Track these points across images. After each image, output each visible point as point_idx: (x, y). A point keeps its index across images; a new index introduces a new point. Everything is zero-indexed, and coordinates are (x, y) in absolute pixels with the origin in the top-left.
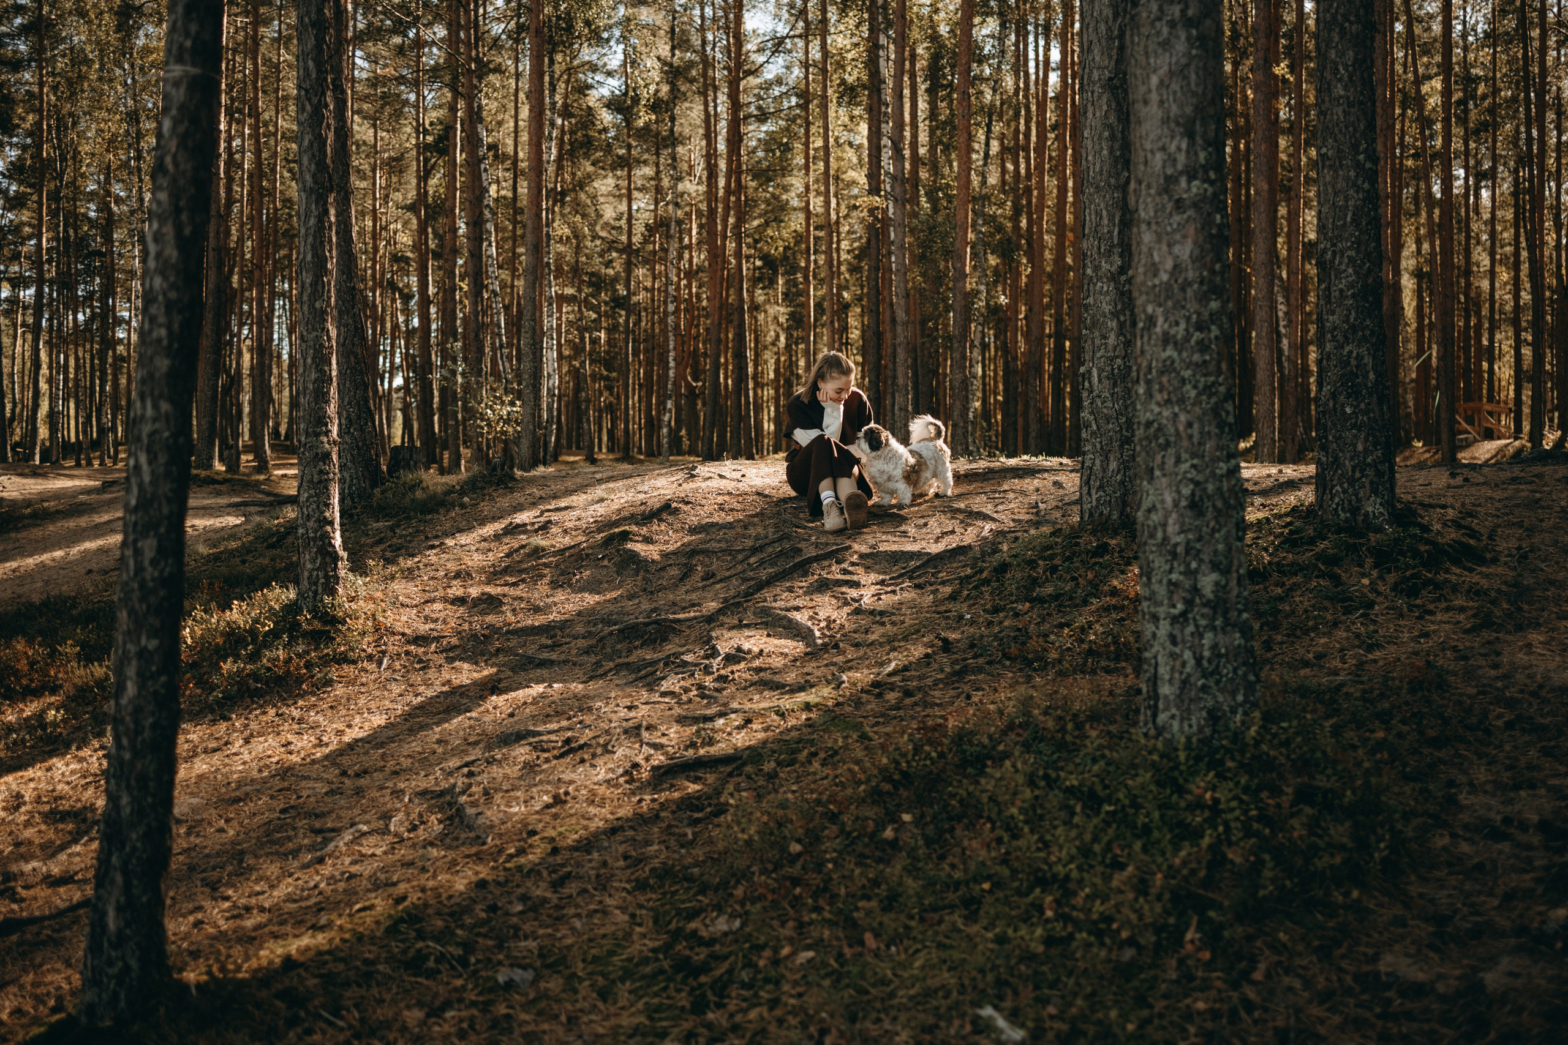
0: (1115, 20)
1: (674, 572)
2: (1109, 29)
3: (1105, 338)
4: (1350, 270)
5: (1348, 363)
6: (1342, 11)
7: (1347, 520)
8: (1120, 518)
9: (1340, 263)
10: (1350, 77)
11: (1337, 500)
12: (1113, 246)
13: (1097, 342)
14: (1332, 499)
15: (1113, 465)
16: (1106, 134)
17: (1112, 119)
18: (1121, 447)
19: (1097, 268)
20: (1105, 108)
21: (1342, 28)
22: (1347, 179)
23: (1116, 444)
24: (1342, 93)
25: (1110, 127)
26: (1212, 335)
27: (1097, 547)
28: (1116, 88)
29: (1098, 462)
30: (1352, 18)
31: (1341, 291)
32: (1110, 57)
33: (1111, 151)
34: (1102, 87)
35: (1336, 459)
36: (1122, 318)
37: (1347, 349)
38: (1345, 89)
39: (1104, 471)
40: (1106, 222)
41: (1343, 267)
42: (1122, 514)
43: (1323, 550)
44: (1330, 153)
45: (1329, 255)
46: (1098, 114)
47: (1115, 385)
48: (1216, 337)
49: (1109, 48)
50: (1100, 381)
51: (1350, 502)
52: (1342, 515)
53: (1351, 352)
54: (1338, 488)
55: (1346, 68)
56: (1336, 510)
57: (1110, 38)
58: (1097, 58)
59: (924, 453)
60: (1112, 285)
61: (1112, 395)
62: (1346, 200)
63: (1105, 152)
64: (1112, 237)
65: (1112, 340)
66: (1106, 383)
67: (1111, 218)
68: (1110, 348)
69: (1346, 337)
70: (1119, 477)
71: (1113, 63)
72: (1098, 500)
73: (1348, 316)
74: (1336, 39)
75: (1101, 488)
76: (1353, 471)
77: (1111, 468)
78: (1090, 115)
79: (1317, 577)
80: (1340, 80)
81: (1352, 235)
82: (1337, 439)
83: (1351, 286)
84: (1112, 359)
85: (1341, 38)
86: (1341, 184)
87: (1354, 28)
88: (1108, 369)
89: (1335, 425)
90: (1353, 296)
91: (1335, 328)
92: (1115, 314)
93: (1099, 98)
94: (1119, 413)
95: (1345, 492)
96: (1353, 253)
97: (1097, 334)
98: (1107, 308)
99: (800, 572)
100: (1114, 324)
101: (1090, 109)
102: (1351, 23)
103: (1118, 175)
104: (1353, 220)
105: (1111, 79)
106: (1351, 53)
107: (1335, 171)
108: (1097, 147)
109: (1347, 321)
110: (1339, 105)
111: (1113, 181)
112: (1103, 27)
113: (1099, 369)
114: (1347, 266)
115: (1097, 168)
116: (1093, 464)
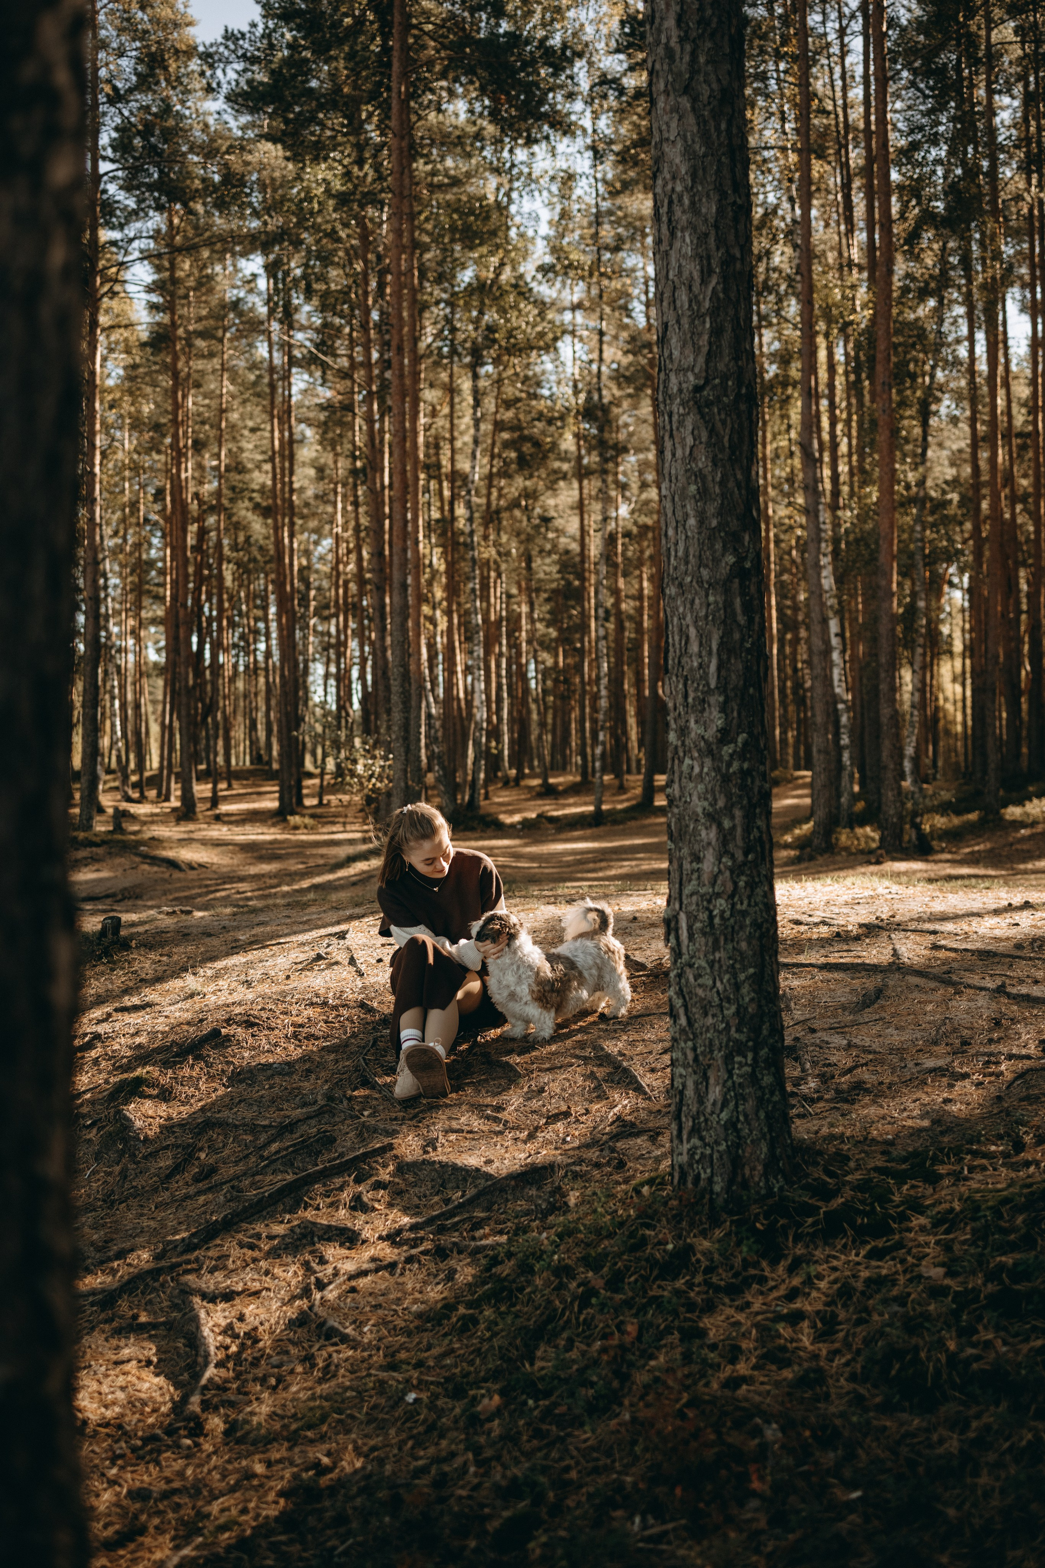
0: (704, 282)
1: (165, 1162)
2: (694, 299)
3: (697, 859)
8: (728, 1189)
12: (709, 692)
13: (687, 866)
15: (715, 1093)
16: (693, 488)
17: (703, 462)
18: (728, 1059)
19: (683, 731)
20: (690, 441)
23: (718, 1055)
25: (700, 476)
28: (709, 404)
29: (690, 1084)
32: (697, 350)
33: (702, 520)
34: (683, 404)
36: (727, 824)
39: (701, 1100)
40: (694, 648)
42: (731, 1182)
46: (679, 453)
47: (716, 947)
49: (694, 333)
50: (691, 937)
57: (697, 316)
58: (676, 353)
60: (708, 762)
61: (711, 964)
63: (692, 522)
64: (706, 675)
65: (709, 864)
66: (700, 940)
67: (704, 639)
68: (706, 878)
70: (724, 1116)
71: (701, 360)
72: (691, 1152)
75: (695, 1131)
77: (711, 1097)
88: (702, 916)
92: (713, 817)
93: (681, 423)
94: (724, 999)
97: (685, 851)
98: (699, 805)
100: (713, 834)
103: (716, 561)
105: (697, 389)
108: (679, 514)
111: (705, 573)
112: (683, 297)
113: (689, 915)
115: (680, 554)
116: (684, 1085)
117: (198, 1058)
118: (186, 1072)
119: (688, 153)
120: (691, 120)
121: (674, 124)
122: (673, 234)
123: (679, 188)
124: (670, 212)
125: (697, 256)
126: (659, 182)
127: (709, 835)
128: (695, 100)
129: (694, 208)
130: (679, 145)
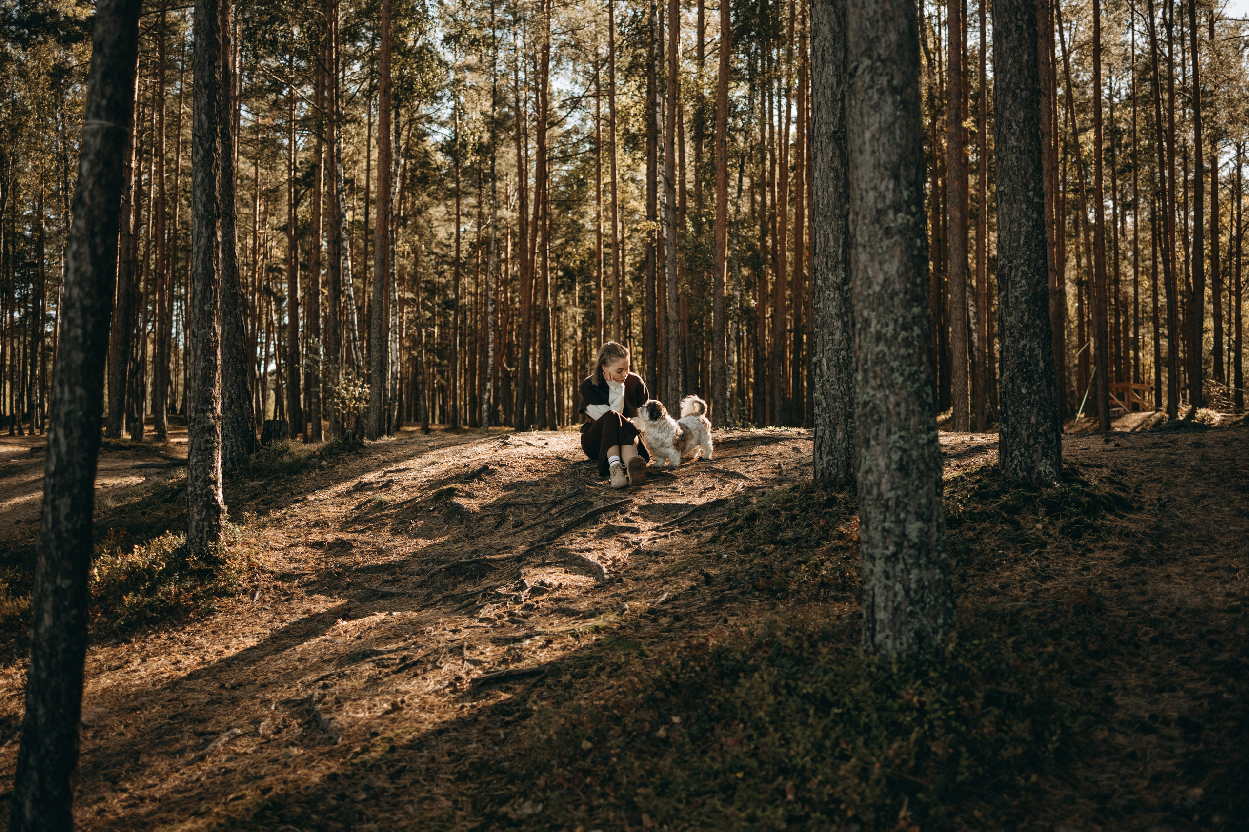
0: (838, 86)
1: (491, 521)
2: (834, 94)
3: (832, 334)
4: (1023, 282)
5: (1023, 354)
6: (1014, 80)
7: (1024, 478)
8: (845, 476)
9: (1016, 276)
10: (1021, 131)
11: (1016, 462)
12: (837, 262)
13: (826, 338)
14: (1012, 461)
15: (840, 435)
16: (832, 175)
17: (837, 163)
18: (846, 420)
19: (825, 280)
20: (831, 154)
21: (1015, 94)
22: (1020, 210)
23: (842, 418)
24: (1015, 144)
25: (835, 170)
26: (915, 334)
27: (828, 500)
28: (839, 139)
29: (827, 432)
30: (1022, 86)
31: (1017, 297)
32: (835, 115)
33: (836, 188)
34: (829, 138)
35: (1015, 429)
36: (845, 319)
37: (1022, 343)
38: (1018, 140)
39: (832, 440)
40: (832, 243)
41: (1018, 279)
42: (847, 473)
43: (1006, 502)
44: (1006, 190)
45: (1007, 270)
46: (825, 159)
47: (840, 372)
48: (918, 336)
49: (834, 108)
50: (828, 368)
51: (1026, 463)
52: (1020, 474)
53: (1025, 345)
54: (1017, 452)
55: (1018, 124)
56: (1015, 469)
57: (835, 101)
58: (825, 116)
59: (690, 425)
60: (837, 293)
61: (838, 379)
62: (1020, 226)
63: (831, 189)
65: (837, 336)
66: (833, 370)
67: (836, 241)
68: (836, 342)
69: (1021, 334)
70: (844, 444)
71: (837, 120)
72: (828, 462)
73: (1022, 317)
74: (1010, 102)
75: (830, 453)
76: (1028, 439)
77: (838, 437)
78: (819, 160)
79: (1001, 523)
80: (1013, 134)
81: (1024, 254)
82: (1015, 414)
83: (1024, 294)
84: (838, 351)
85: (1014, 101)
86: (1015, 214)
87: (1024, 93)
88: (835, 359)
89: (1013, 403)
90: (1026, 301)
91: (1012, 327)
92: (840, 316)
93: (827, 146)
94: (844, 394)
95: (1022, 455)
96: (1025, 268)
97: (826, 331)
98: (833, 311)
99: (592, 521)
100: (839, 323)
101: (819, 155)
102: (1021, 90)
103: (842, 206)
104: (1025, 243)
105: (835, 132)
106: (1022, 113)
107: (1011, 204)
108: (825, 185)
109: (1021, 321)
110: (1013, 153)
111: (837, 211)
112: (829, 92)
113: (827, 359)
114: (1021, 278)
115: (825, 202)
116: (824, 434)
117: (480, 479)
118: (476, 485)
119: (832, 30)
120: (834, 16)
121: (825, 17)
122: (824, 65)
123: (827, 45)
124: (822, 55)
125: (835, 75)
126: (817, 41)
127: (838, 324)
128: (835, 8)
129: (834, 54)
130: (828, 26)
